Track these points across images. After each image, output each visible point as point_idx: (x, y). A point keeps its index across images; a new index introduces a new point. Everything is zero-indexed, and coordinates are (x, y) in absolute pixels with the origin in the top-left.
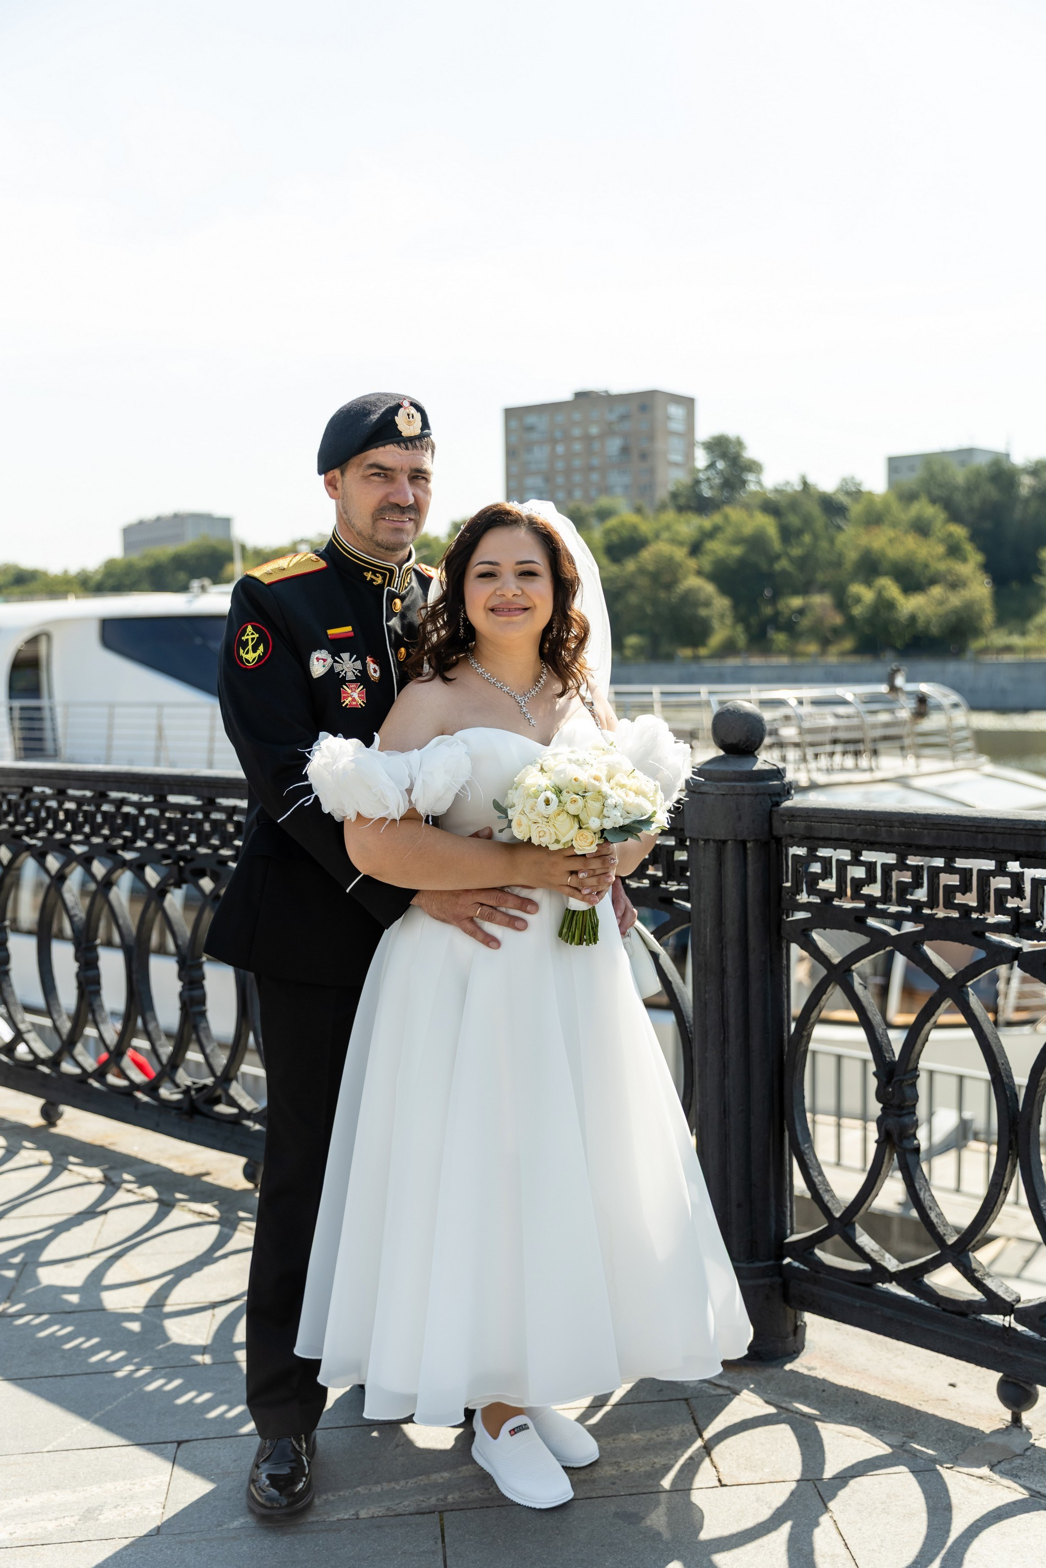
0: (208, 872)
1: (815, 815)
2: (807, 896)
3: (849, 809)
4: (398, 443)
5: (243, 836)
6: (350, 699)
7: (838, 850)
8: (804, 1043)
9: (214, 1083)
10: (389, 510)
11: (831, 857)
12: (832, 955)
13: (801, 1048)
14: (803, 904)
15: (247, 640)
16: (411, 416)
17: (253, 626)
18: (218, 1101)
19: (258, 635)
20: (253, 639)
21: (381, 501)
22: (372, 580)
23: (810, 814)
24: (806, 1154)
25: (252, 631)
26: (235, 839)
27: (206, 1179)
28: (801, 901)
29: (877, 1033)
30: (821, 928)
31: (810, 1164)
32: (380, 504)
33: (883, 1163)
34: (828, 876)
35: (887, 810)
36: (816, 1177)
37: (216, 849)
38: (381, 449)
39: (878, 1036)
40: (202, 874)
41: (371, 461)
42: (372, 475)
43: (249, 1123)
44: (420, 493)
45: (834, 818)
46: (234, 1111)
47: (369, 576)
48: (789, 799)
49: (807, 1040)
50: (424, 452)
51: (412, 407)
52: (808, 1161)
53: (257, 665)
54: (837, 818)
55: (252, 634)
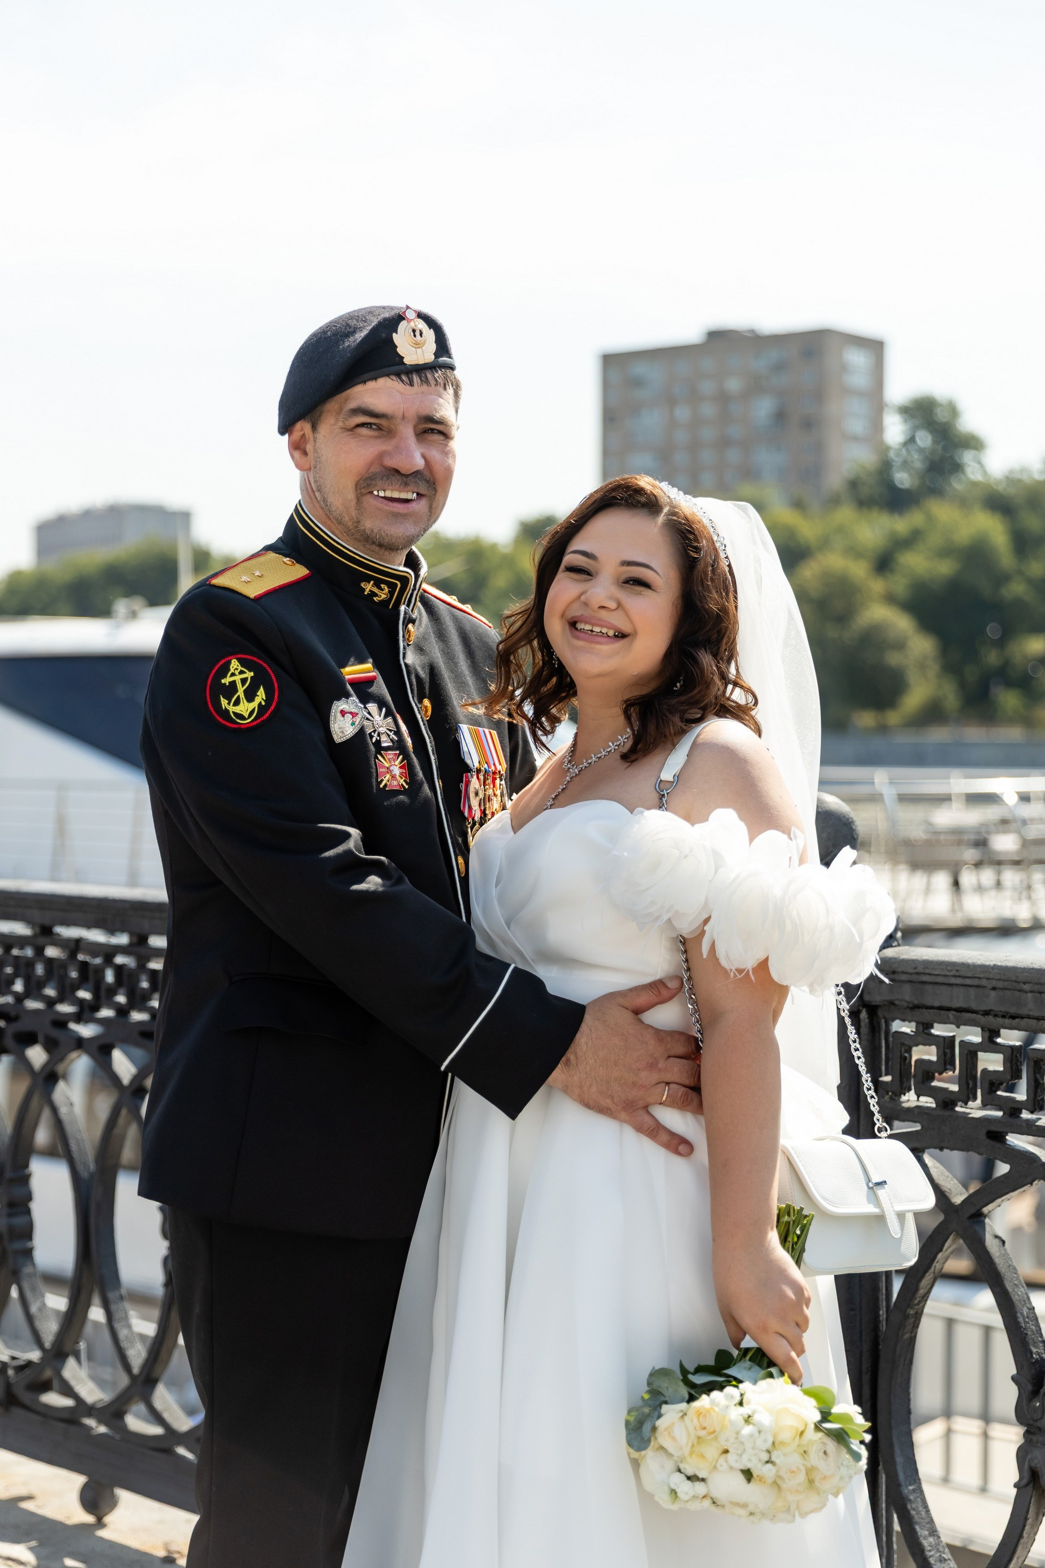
0: (41, 1037)
1: (927, 971)
2: (915, 1097)
3: (979, 962)
4: (398, 375)
5: (91, 984)
6: (388, 776)
7: (962, 1027)
8: (909, 1327)
9: (42, 1359)
10: (382, 479)
11: (954, 1037)
12: (953, 1190)
13: (903, 1335)
14: (909, 1110)
15: (233, 683)
16: (418, 333)
17: (240, 660)
18: (46, 1387)
19: (252, 674)
20: (244, 681)
21: (371, 464)
22: (373, 594)
23: (920, 970)
24: (910, 1500)
25: (240, 668)
26: (78, 989)
27: (26, 1505)
28: (905, 1105)
29: (1019, 1315)
30: (935, 1148)
31: (916, 1518)
32: (369, 469)
33: (1026, 1519)
34: (948, 1067)
35: (1035, 966)
36: (925, 1538)
37: (51, 1003)
38: (371, 385)
39: (1021, 1320)
40: (29, 1039)
41: (353, 405)
42: (358, 426)
43: (91, 1422)
44: (434, 454)
45: (955, 976)
46: (68, 1402)
47: (368, 587)
48: (892, 946)
49: (915, 1322)
50: (441, 389)
51: (420, 320)
52: (913, 1512)
53: (259, 721)
54: (960, 977)
55: (241, 672)
